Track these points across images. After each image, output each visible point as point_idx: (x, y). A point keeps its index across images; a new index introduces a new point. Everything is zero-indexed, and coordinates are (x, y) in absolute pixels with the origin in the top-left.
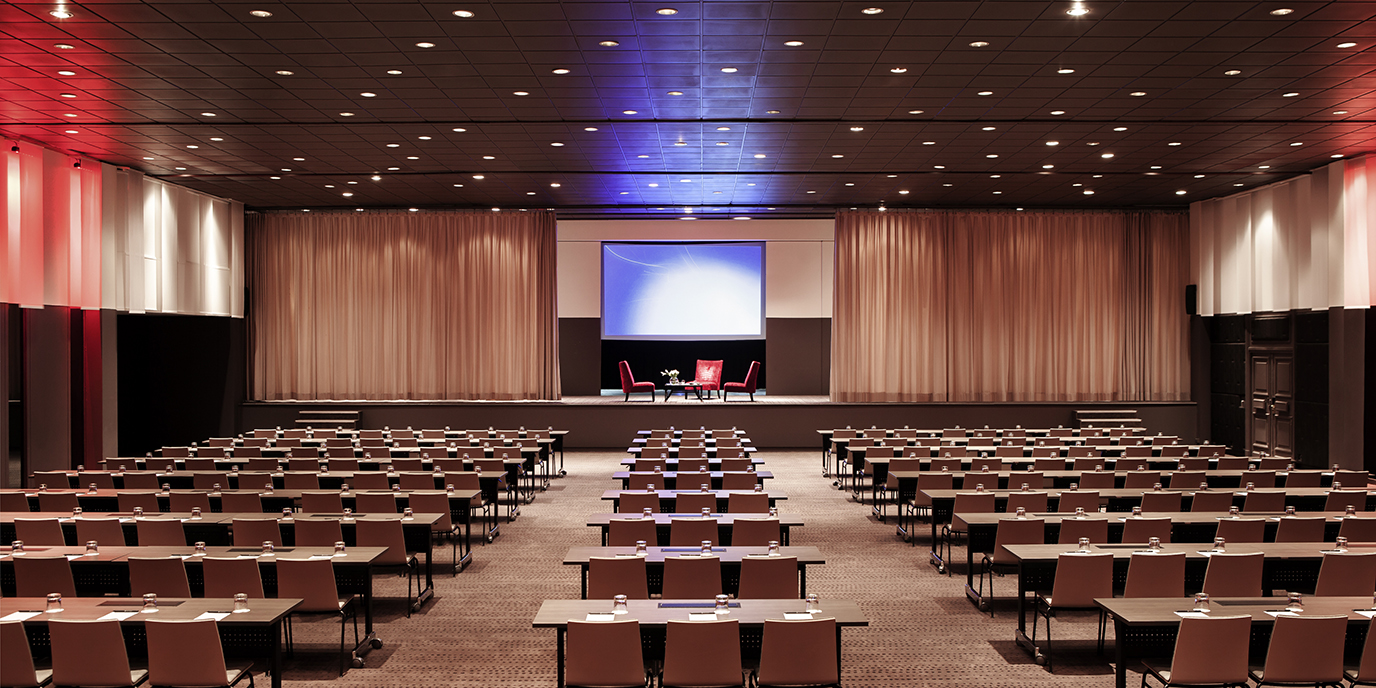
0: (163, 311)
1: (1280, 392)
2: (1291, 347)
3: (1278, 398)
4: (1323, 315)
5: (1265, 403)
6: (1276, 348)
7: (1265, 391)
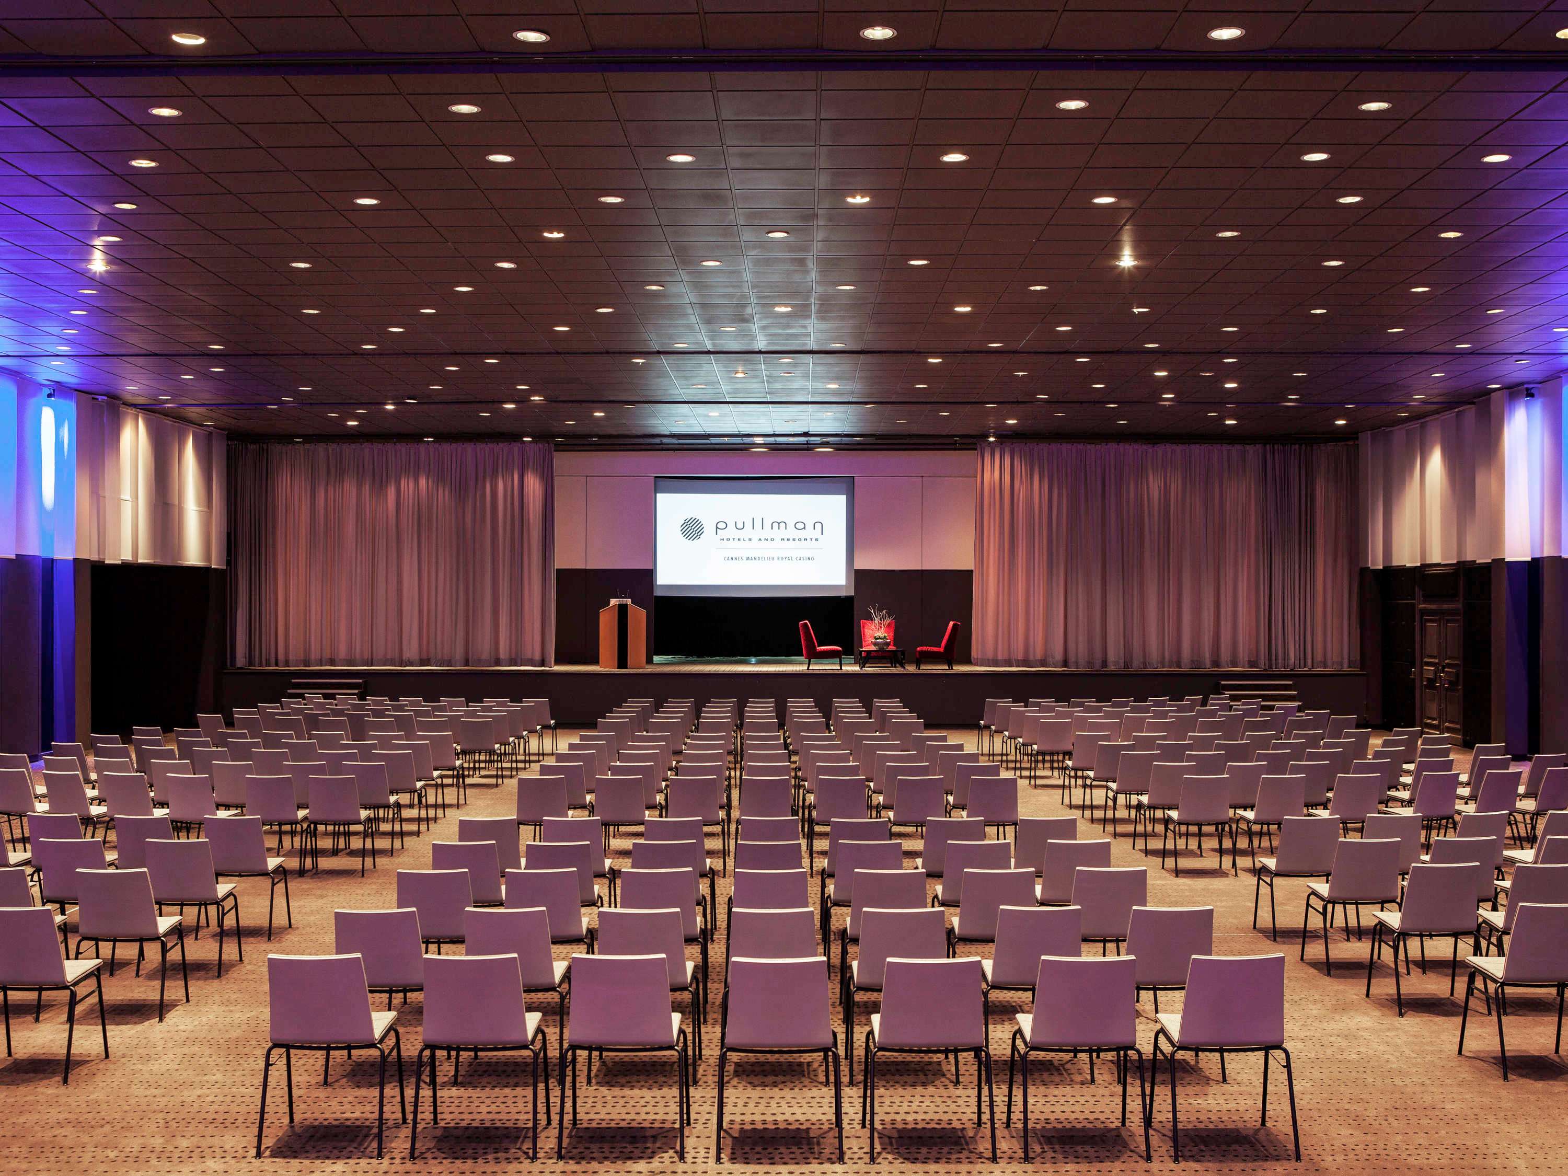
0: (140, 561)
1: (1450, 658)
2: (1460, 605)
3: (1449, 666)
4: (1487, 567)
5: (1435, 672)
6: (1445, 606)
7: (1435, 657)
